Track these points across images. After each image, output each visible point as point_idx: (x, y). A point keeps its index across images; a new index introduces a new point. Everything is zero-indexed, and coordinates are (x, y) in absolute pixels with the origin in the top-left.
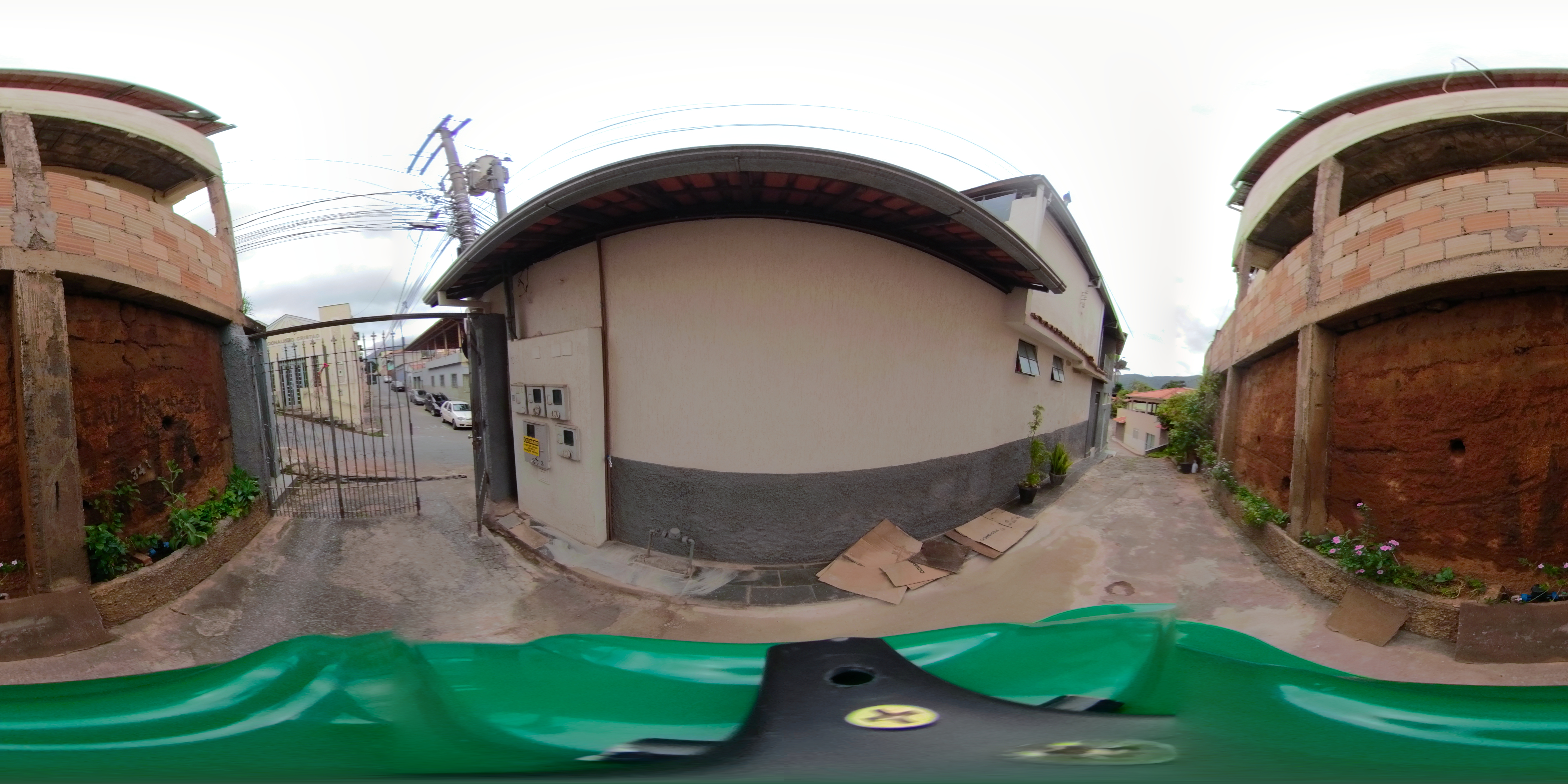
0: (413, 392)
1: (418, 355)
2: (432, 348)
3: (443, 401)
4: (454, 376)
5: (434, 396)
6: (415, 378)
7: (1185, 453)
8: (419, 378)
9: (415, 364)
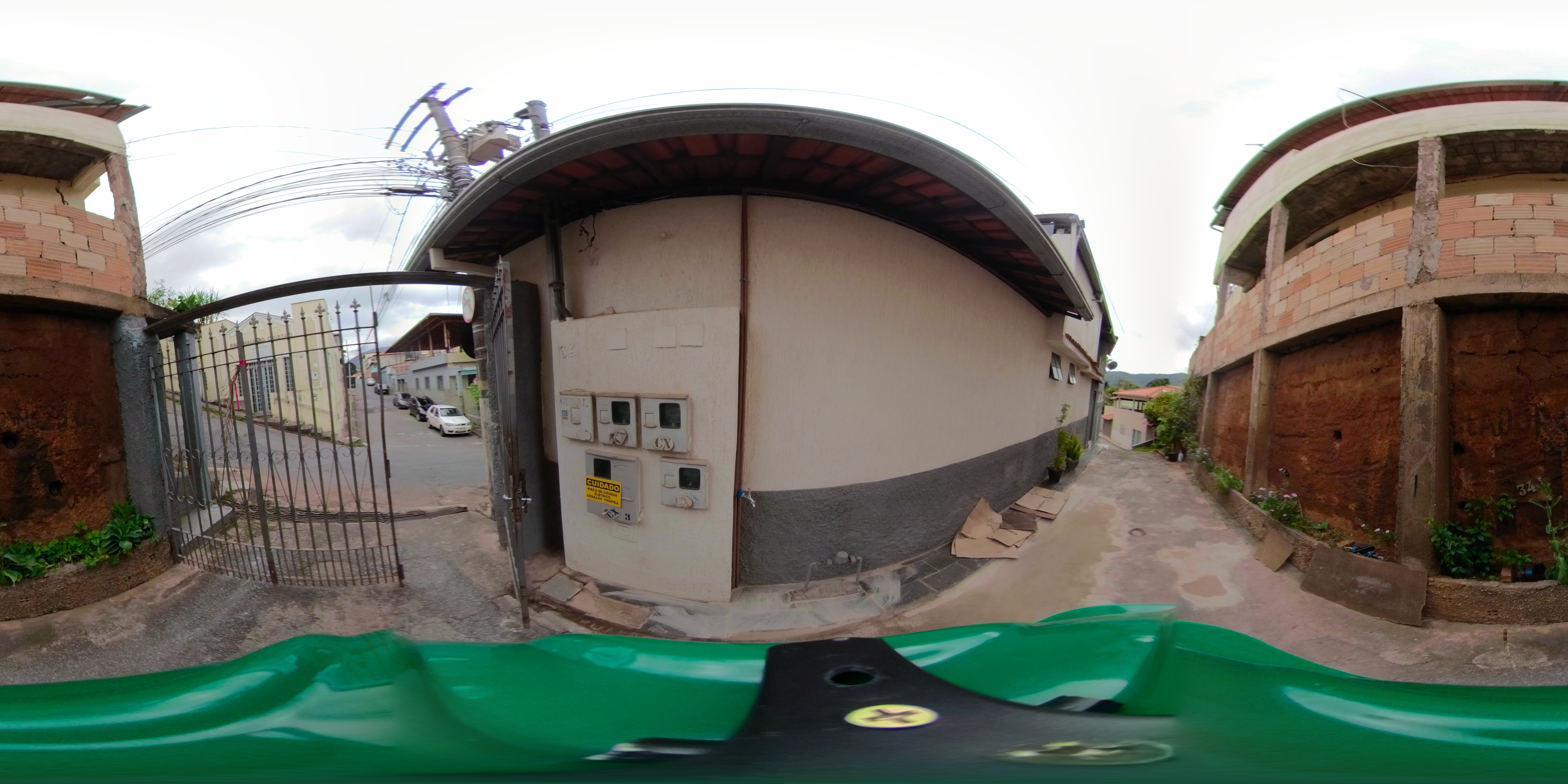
0: (396, 395)
1: (402, 357)
2: (416, 349)
3: (428, 405)
4: (440, 378)
5: (420, 400)
6: (399, 380)
7: (1172, 444)
8: (403, 380)
9: (399, 366)
